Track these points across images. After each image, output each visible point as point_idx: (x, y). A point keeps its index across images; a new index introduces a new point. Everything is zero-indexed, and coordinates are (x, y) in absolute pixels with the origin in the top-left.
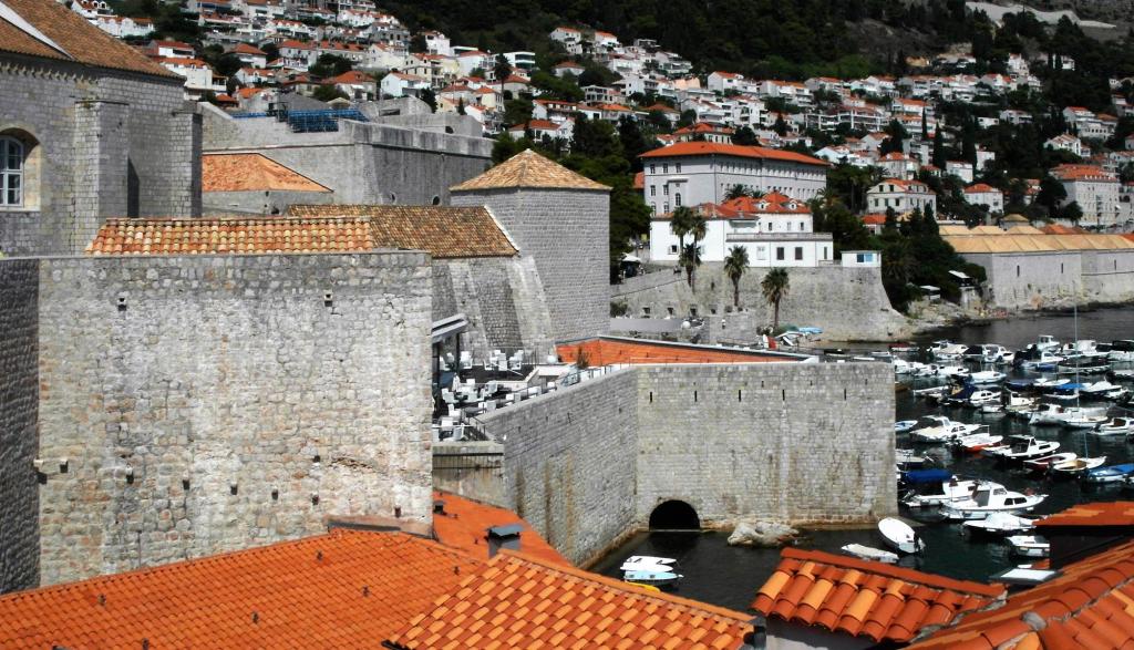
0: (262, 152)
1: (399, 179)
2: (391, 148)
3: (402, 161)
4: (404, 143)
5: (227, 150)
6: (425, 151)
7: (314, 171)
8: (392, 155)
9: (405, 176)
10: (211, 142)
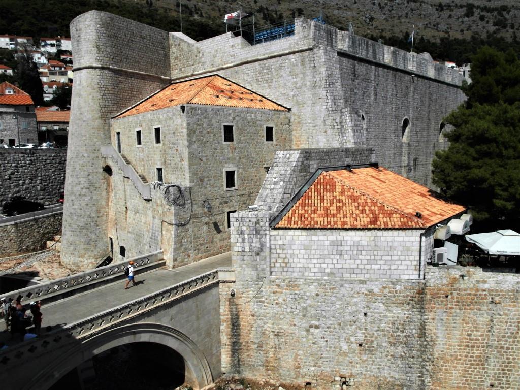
0: (220, 73)
1: (369, 96)
2: (361, 60)
3: (372, 78)
4: (375, 58)
5: (193, 75)
6: (396, 70)
7: (269, 87)
8: (361, 68)
9: (376, 94)
10: (181, 70)
